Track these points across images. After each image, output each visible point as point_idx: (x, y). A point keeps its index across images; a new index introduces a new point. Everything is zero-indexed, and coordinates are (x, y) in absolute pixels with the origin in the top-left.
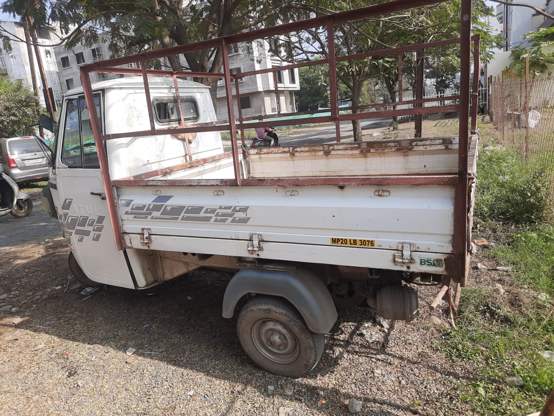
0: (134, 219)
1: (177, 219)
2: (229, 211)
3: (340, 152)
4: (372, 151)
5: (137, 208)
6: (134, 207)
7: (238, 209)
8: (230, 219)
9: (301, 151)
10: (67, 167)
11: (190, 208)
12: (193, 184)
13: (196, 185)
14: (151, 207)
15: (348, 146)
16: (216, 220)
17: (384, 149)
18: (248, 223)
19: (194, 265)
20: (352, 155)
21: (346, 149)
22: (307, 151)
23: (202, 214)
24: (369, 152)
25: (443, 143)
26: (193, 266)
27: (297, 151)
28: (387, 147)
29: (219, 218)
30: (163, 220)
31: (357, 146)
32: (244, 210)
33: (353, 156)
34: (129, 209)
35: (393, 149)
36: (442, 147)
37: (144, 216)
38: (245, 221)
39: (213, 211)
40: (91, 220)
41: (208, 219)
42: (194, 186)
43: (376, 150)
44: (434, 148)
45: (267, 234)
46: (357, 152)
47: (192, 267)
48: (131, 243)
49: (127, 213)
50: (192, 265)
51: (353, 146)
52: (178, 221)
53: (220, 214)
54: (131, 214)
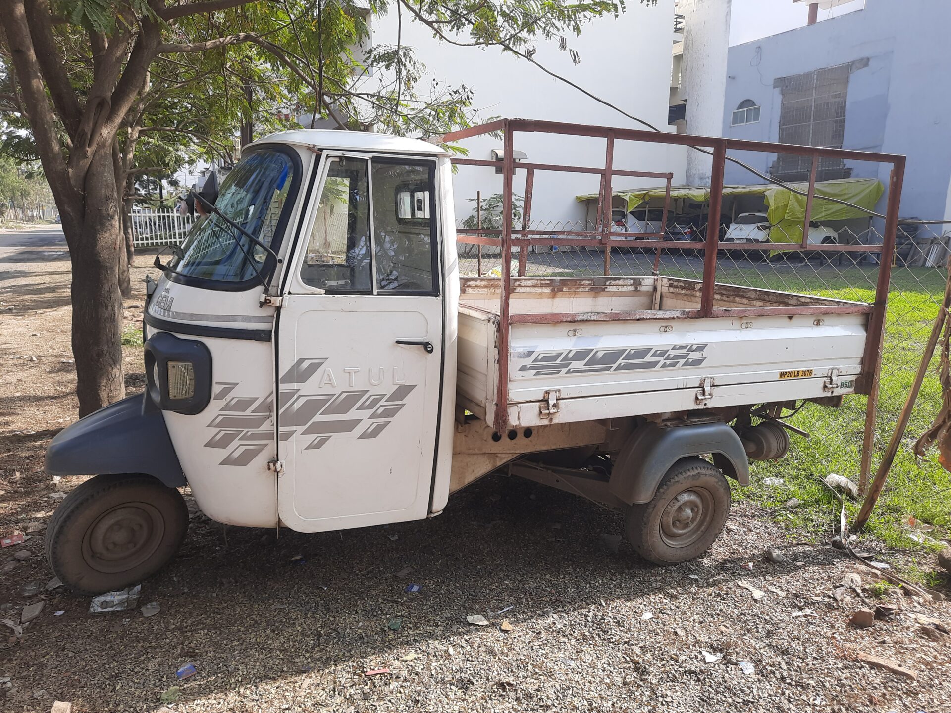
0: (535, 377)
1: (608, 369)
2: (684, 351)
3: (528, 290)
4: (565, 289)
5: (545, 359)
6: (540, 357)
7: (694, 347)
8: (682, 361)
9: (476, 286)
10: (323, 291)
11: (632, 351)
12: (645, 317)
13: (650, 319)
14: (570, 355)
15: (539, 282)
16: (664, 366)
17: (577, 288)
18: (703, 365)
19: (507, 455)
20: (541, 294)
21: (535, 286)
22: (485, 287)
23: (648, 359)
24: (562, 291)
25: (634, 284)
26: (504, 458)
27: (469, 286)
28: (580, 285)
29: (668, 362)
30: (587, 374)
31: (548, 282)
32: (701, 348)
33: (541, 296)
34: (529, 362)
35: (587, 289)
36: (632, 288)
37: (554, 370)
38: (698, 362)
39: (662, 354)
40: (373, 398)
41: (652, 365)
42: (647, 319)
43: (570, 289)
44: (625, 289)
45: (720, 376)
46: (547, 290)
47: (501, 459)
48: (519, 419)
49: (523, 368)
50: (503, 456)
51: (543, 282)
52: (609, 372)
53: (672, 356)
54: (531, 368)
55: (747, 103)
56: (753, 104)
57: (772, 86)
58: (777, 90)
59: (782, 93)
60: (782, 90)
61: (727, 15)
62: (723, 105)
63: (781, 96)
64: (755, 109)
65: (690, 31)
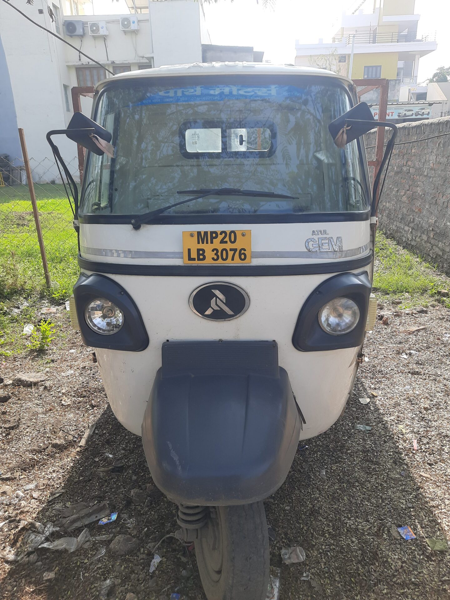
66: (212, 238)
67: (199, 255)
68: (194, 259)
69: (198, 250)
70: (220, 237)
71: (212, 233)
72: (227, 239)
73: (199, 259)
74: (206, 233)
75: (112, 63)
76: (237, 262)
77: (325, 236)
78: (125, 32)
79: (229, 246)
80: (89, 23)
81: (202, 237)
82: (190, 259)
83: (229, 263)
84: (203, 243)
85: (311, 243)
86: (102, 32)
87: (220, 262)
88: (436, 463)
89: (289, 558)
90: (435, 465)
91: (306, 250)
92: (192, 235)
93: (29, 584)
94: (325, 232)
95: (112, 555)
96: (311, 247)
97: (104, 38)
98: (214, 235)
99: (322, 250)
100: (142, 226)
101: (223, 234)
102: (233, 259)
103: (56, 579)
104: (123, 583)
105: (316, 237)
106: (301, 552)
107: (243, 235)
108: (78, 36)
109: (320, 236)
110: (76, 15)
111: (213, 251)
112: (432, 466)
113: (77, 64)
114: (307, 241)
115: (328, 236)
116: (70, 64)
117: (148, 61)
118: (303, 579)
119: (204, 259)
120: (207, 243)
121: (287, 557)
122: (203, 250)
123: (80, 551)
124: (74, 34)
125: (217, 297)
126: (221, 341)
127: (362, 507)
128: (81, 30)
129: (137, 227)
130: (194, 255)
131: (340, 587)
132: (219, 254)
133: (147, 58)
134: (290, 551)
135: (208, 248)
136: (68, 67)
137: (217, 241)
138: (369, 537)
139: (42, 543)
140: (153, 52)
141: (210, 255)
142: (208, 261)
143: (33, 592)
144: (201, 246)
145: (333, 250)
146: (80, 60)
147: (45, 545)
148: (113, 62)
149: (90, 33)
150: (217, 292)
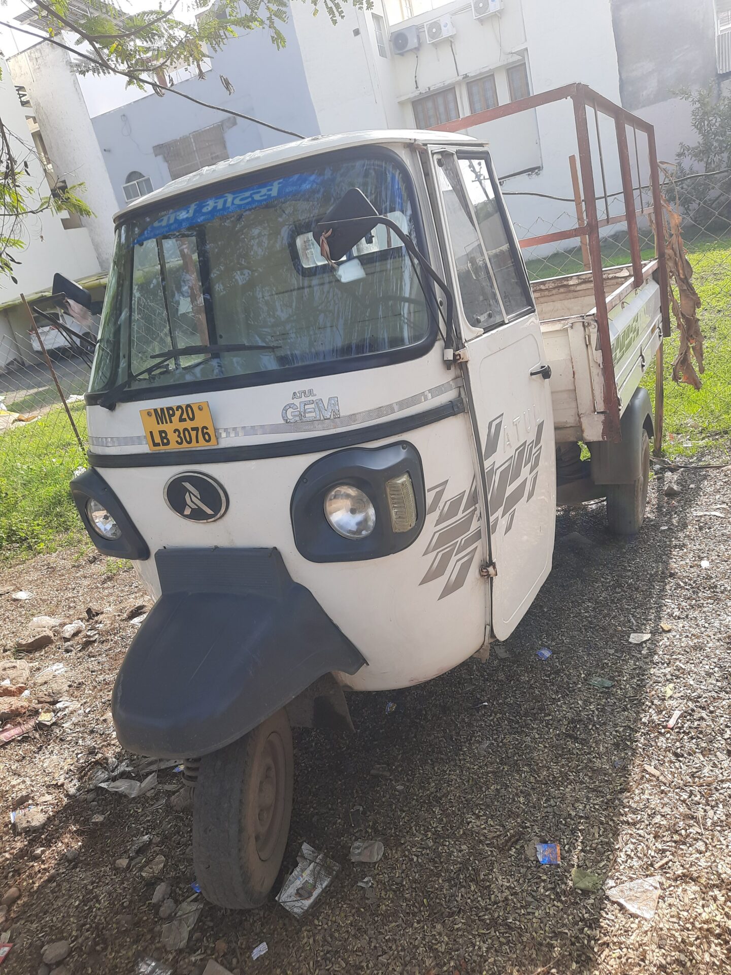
55: (133, 175)
56: (141, 176)
57: (153, 155)
58: (160, 158)
59: (166, 160)
60: (165, 158)
61: (75, 83)
62: (109, 181)
63: (166, 165)
64: (145, 180)
65: (38, 105)
66: (171, 416)
67: (162, 438)
68: (158, 445)
69: (161, 432)
70: (178, 413)
71: (169, 409)
72: (185, 416)
73: (164, 444)
74: (162, 410)
75: (463, 78)
76: (202, 445)
77: (311, 398)
78: (481, 21)
79: (189, 424)
80: (425, 24)
81: (161, 415)
82: (155, 445)
83: (194, 446)
84: (163, 423)
85: (290, 410)
86: (446, 33)
87: (185, 446)
88: (690, 754)
89: (360, 854)
90: (685, 758)
91: (283, 422)
92: (149, 414)
93: (76, 822)
94: (311, 391)
95: (169, 808)
96: (290, 417)
97: (450, 41)
98: (171, 412)
99: (304, 419)
100: (117, 405)
101: (180, 410)
102: (197, 442)
103: (102, 823)
104: (162, 842)
105: (297, 402)
106: (379, 848)
107: (200, 409)
108: (411, 50)
109: (304, 399)
110: (410, 17)
111: (175, 432)
112: (680, 759)
113: (411, 96)
114: (285, 410)
115: (314, 398)
116: (403, 98)
117: (520, 58)
118: (360, 884)
119: (168, 443)
120: (167, 423)
121: (357, 851)
122: (164, 432)
123: (142, 799)
124: (406, 50)
125: (190, 492)
126: (216, 548)
127: (510, 804)
128: (416, 41)
129: (112, 407)
130: (158, 440)
131: (404, 907)
132: (182, 435)
133: (517, 53)
134: (366, 844)
135: (168, 428)
136: (402, 104)
137: (175, 419)
138: (487, 848)
139: (104, 781)
140: (526, 40)
141: (173, 437)
142: (173, 447)
143: (75, 832)
144: (162, 427)
145: (322, 418)
146: (417, 87)
147: (103, 785)
148: (466, 76)
149: (428, 40)
150: (188, 485)
